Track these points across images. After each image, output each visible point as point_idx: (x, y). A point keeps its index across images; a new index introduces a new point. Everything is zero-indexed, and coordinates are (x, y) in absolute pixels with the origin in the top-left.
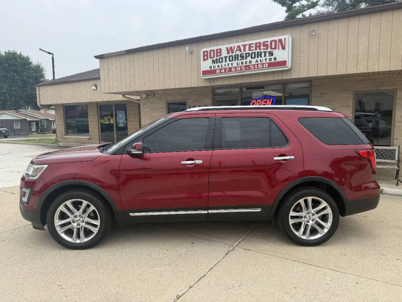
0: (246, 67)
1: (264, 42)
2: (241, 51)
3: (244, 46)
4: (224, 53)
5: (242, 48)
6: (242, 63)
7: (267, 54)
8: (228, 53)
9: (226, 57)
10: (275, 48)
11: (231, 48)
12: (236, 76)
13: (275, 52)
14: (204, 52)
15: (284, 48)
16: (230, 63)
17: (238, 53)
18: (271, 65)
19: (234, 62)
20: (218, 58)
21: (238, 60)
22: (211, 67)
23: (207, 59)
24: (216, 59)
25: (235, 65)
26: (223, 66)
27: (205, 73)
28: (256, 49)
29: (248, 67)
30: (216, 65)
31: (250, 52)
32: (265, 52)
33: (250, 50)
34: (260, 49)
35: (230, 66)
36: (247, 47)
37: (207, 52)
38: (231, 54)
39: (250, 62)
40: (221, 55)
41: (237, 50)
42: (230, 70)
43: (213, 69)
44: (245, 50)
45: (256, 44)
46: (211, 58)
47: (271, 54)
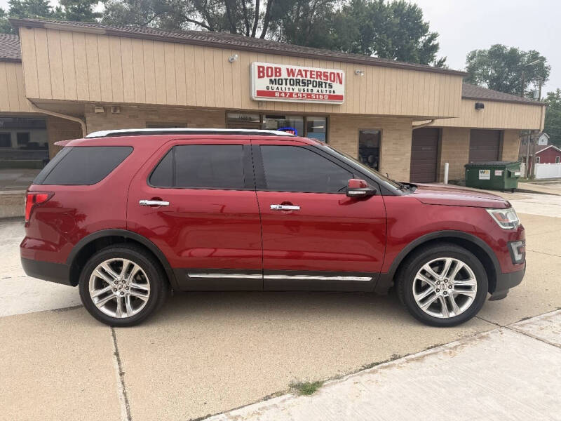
0: (308, 95)
1: (324, 72)
2: (302, 76)
3: (306, 71)
4: (284, 75)
5: (304, 73)
6: (304, 90)
7: (327, 85)
8: (289, 76)
9: (286, 80)
10: (334, 81)
11: (292, 70)
12: (297, 103)
13: (334, 84)
14: (259, 67)
15: (341, 83)
16: (291, 87)
17: (299, 77)
18: (331, 97)
19: (294, 87)
20: (277, 78)
21: (300, 85)
22: (268, 88)
23: (263, 76)
24: (275, 79)
25: (296, 91)
26: (283, 89)
27: (260, 93)
28: (317, 78)
29: (309, 96)
30: (275, 86)
31: (312, 80)
32: (326, 83)
33: (311, 77)
34: (321, 79)
35: (291, 91)
36: (309, 74)
37: (263, 67)
38: (291, 77)
39: (312, 90)
40: (280, 75)
41: (298, 74)
42: (291, 95)
43: (270, 90)
44: (306, 76)
45: (317, 72)
46: (268, 76)
47: (331, 86)
